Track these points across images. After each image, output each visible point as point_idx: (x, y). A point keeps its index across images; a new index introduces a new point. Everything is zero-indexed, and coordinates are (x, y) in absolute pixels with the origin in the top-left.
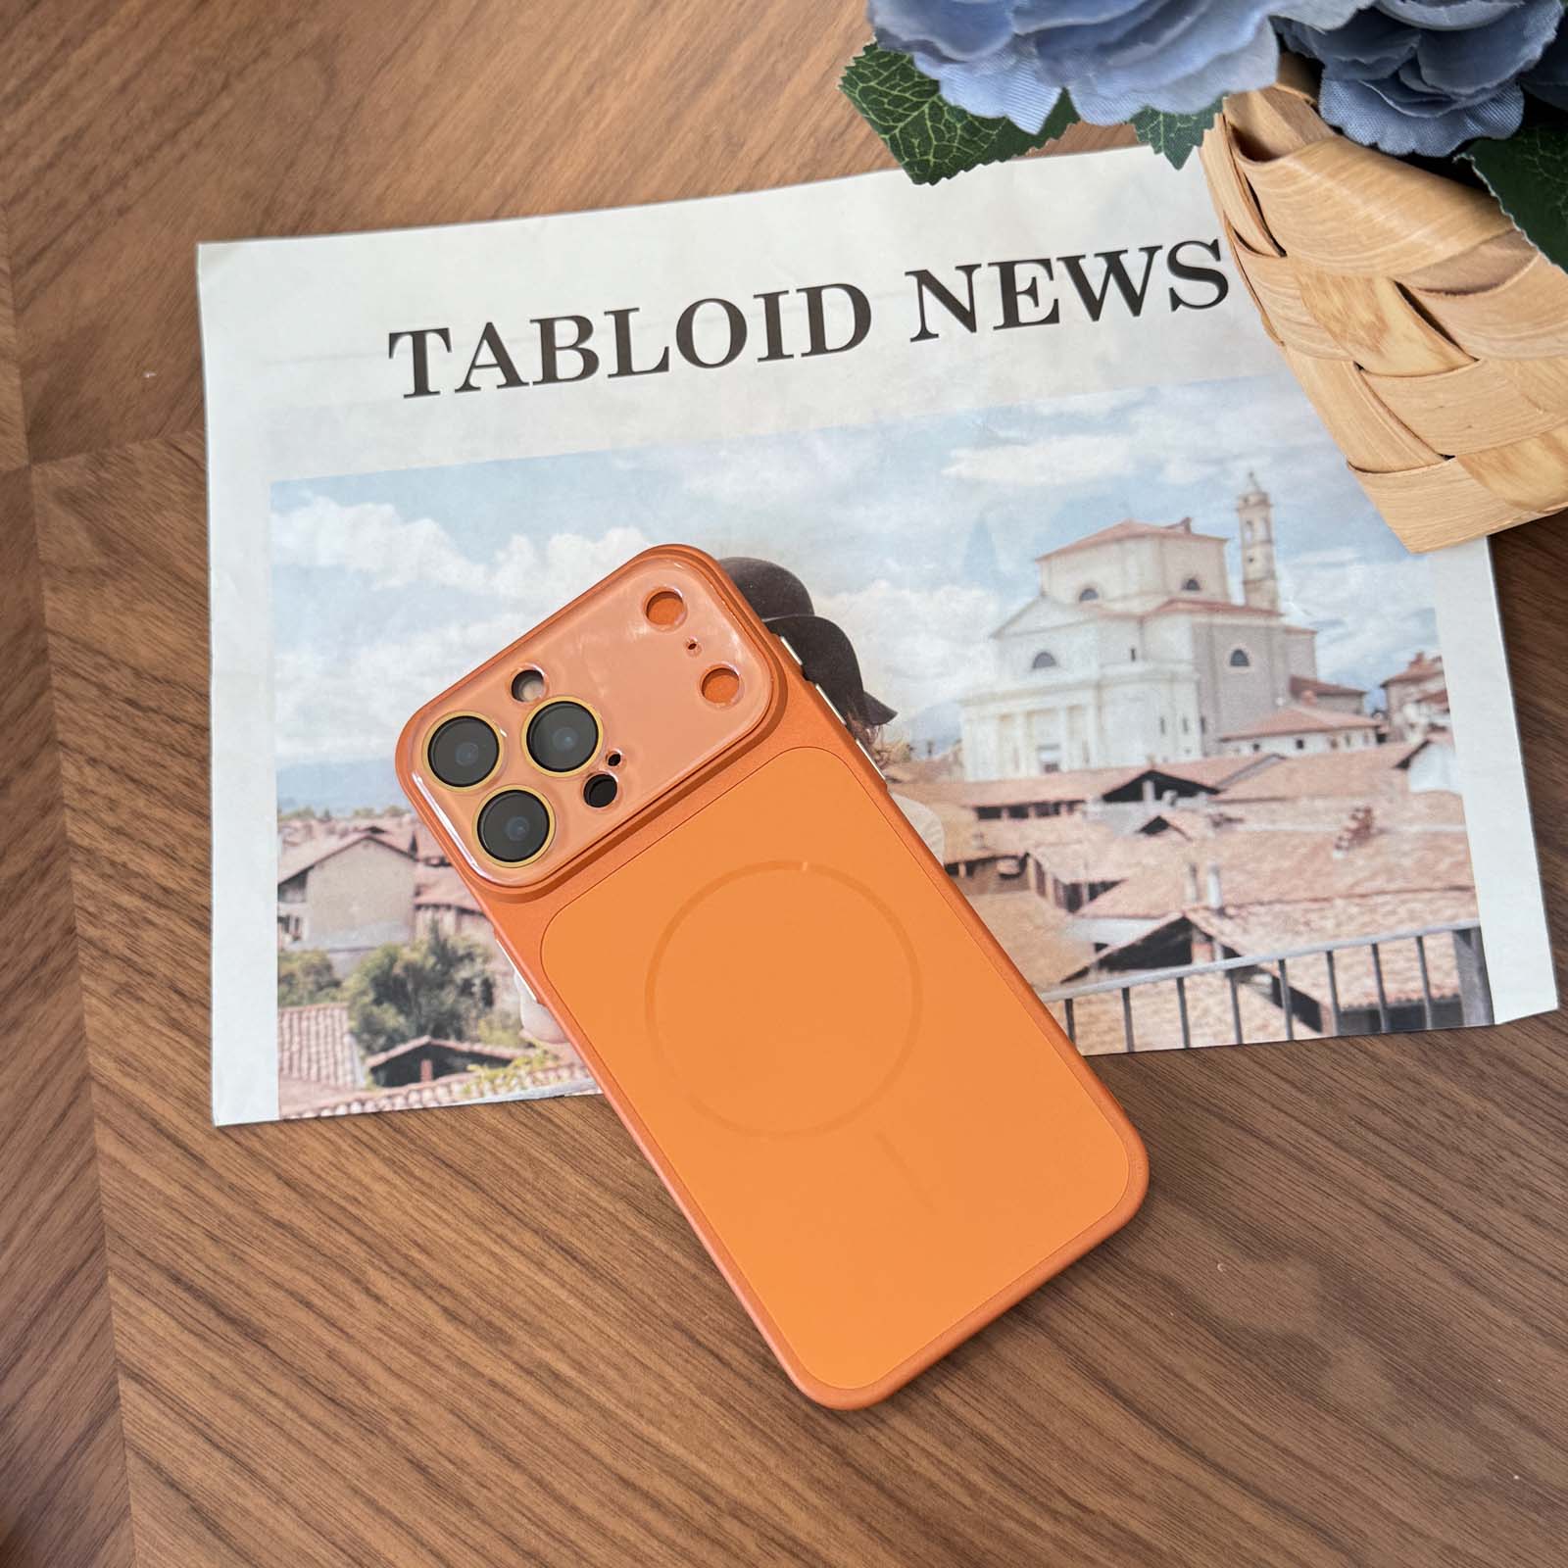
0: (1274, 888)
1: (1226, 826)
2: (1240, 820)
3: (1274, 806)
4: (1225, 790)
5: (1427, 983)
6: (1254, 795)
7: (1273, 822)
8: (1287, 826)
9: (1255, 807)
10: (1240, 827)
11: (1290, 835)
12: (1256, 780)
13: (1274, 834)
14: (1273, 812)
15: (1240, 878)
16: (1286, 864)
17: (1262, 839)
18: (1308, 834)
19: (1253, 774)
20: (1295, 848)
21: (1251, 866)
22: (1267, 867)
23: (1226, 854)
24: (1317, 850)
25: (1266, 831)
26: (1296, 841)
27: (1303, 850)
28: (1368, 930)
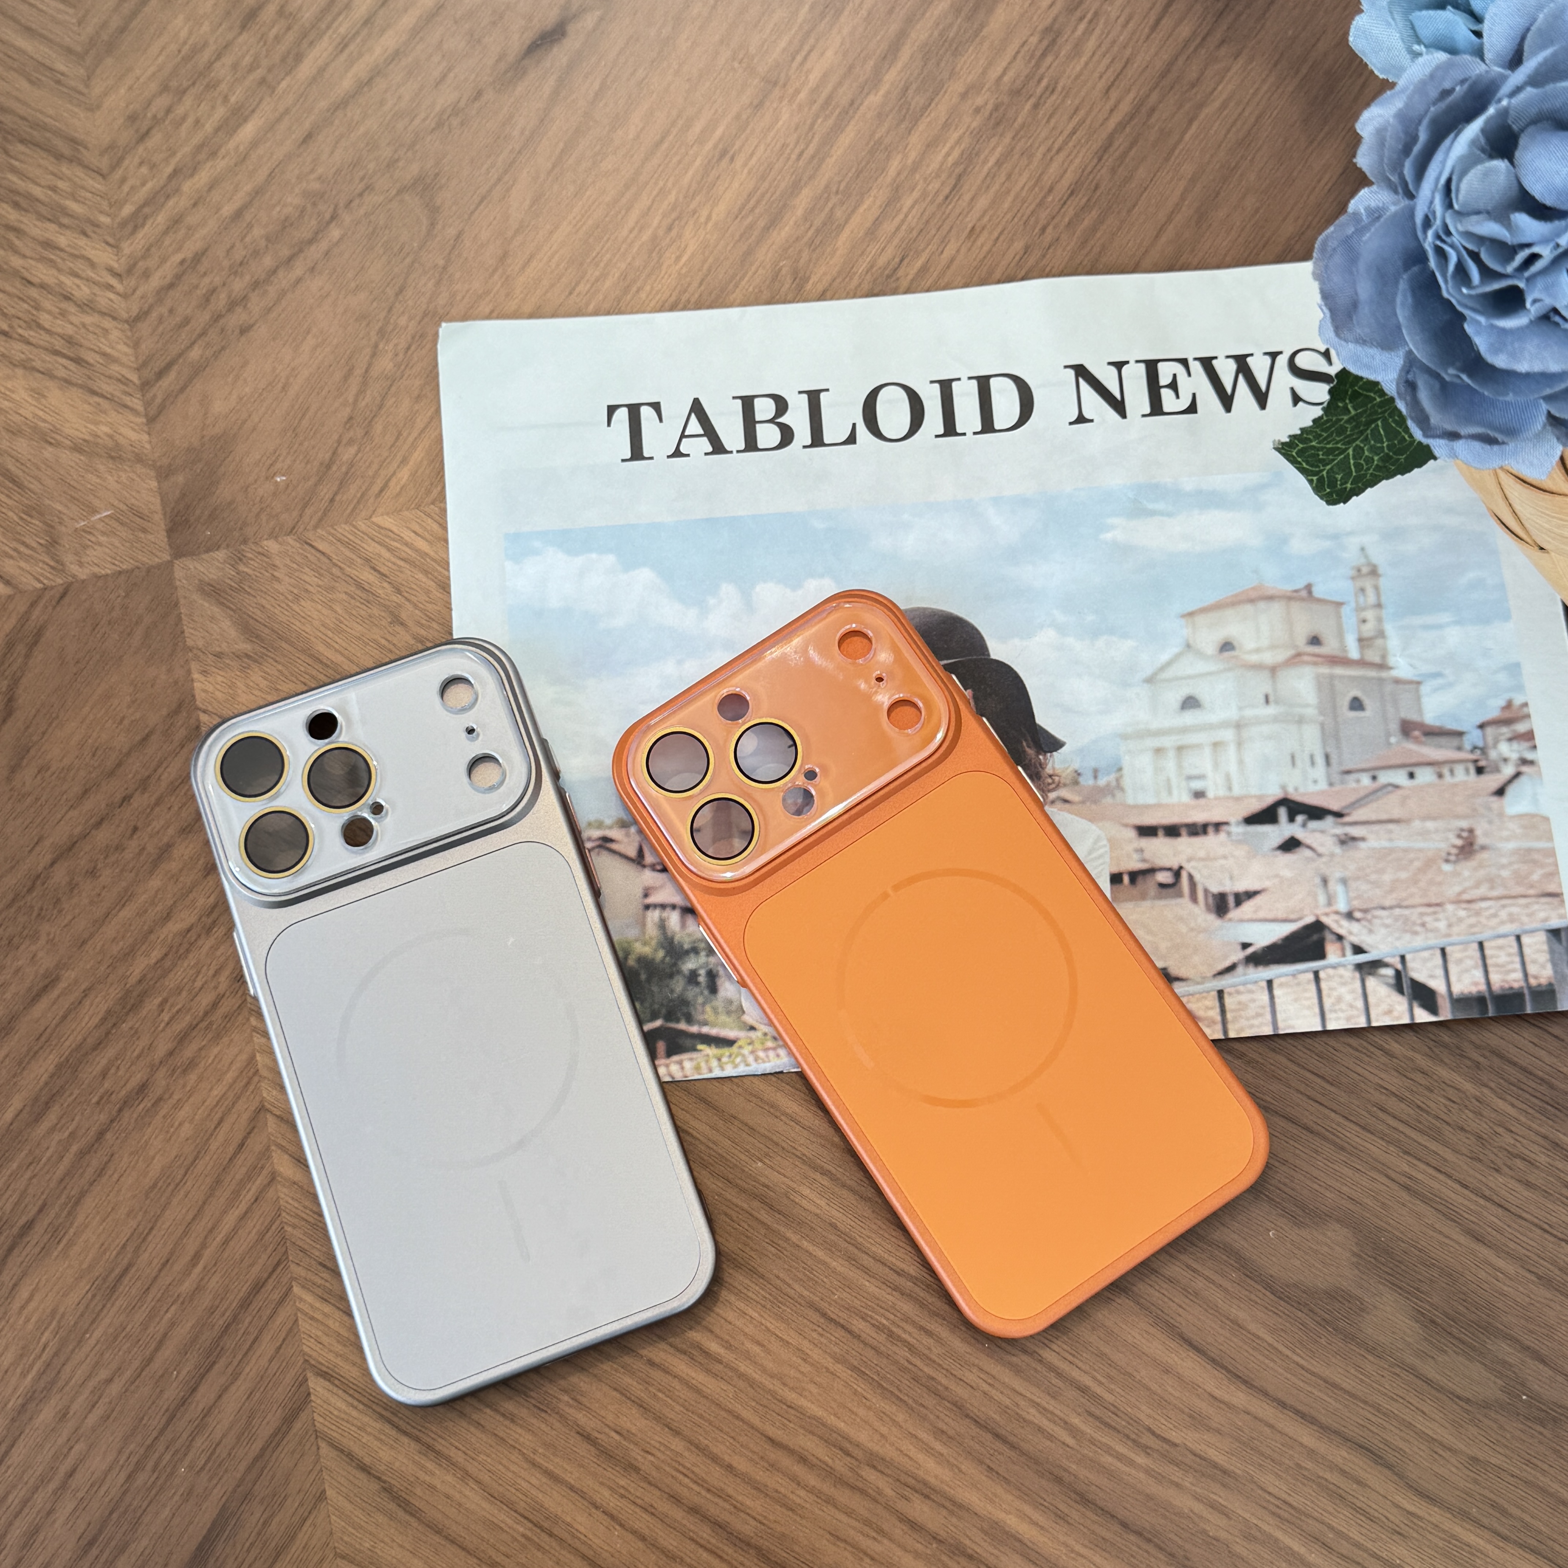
0: (1394, 895)
1: (1351, 843)
2: (1363, 839)
3: (1391, 826)
4: (1348, 814)
5: (1526, 975)
6: (1374, 817)
7: (1391, 840)
8: (1402, 844)
9: (1376, 828)
10: (1362, 845)
11: (1406, 850)
12: (1374, 805)
13: (1391, 851)
14: (1390, 832)
15: (1364, 887)
16: (1403, 875)
17: (1383, 855)
18: (1420, 850)
19: (1371, 801)
20: (1411, 861)
21: (1373, 877)
22: (1387, 878)
23: (1352, 867)
24: (1429, 863)
25: (1385, 848)
26: (1412, 856)
27: (1417, 864)
28: (1473, 930)
